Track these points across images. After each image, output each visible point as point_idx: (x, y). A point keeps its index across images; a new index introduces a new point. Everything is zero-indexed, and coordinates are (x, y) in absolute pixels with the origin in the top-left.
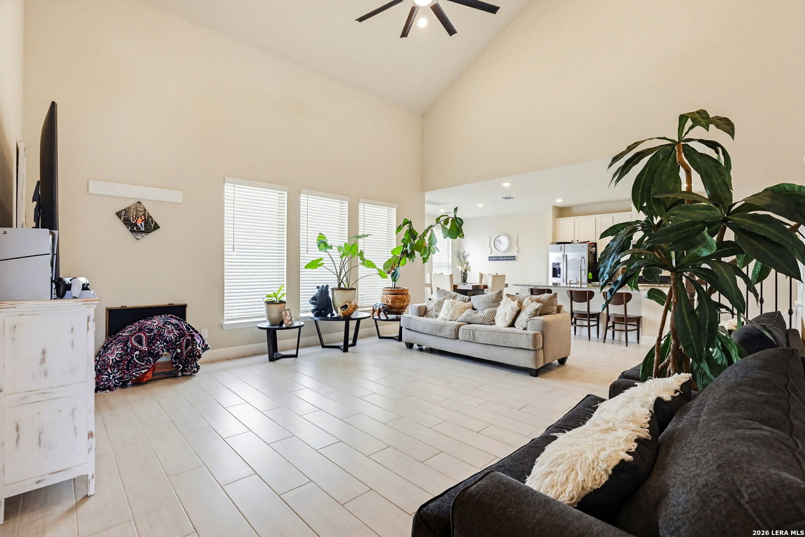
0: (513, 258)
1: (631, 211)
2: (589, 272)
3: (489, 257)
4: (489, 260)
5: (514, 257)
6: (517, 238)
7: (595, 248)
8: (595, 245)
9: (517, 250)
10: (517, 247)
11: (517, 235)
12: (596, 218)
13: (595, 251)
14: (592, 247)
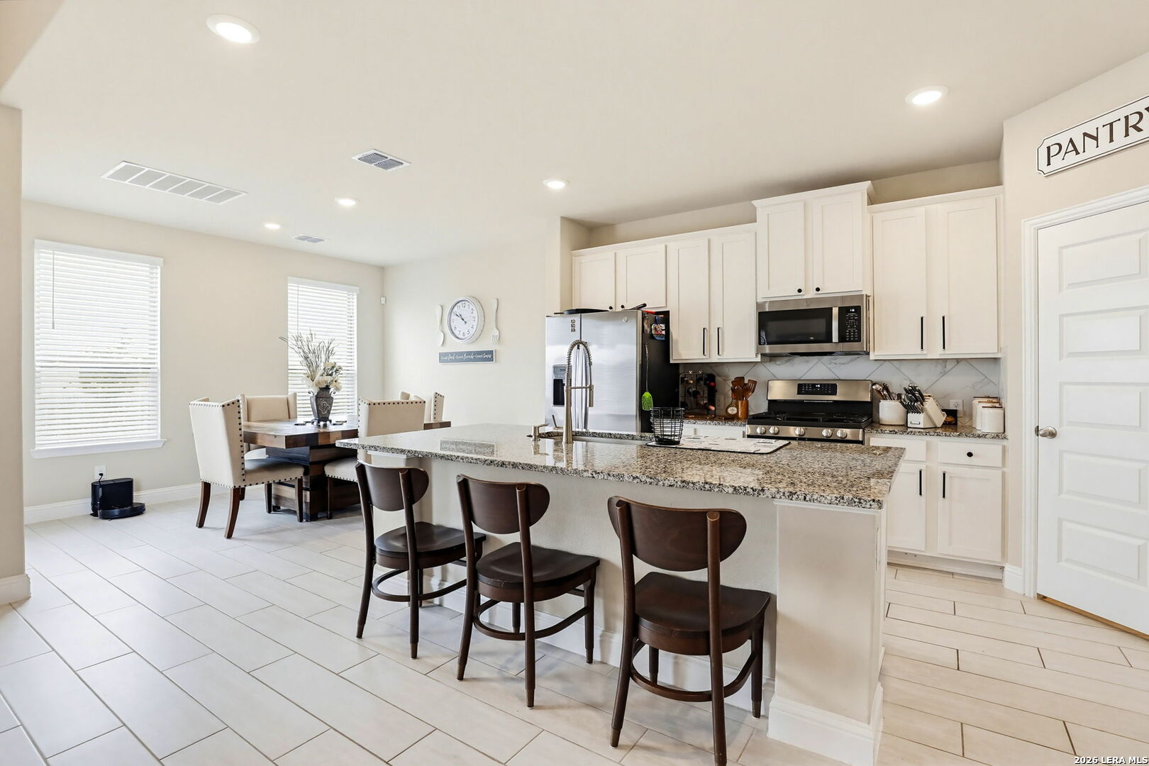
0: (488, 356)
1: (755, 221)
2: (642, 391)
3: (441, 355)
4: (441, 361)
5: (491, 352)
6: (496, 306)
7: (663, 326)
8: (664, 317)
9: (497, 333)
10: (495, 329)
11: (496, 301)
12: (666, 246)
13: (664, 332)
14: (656, 322)
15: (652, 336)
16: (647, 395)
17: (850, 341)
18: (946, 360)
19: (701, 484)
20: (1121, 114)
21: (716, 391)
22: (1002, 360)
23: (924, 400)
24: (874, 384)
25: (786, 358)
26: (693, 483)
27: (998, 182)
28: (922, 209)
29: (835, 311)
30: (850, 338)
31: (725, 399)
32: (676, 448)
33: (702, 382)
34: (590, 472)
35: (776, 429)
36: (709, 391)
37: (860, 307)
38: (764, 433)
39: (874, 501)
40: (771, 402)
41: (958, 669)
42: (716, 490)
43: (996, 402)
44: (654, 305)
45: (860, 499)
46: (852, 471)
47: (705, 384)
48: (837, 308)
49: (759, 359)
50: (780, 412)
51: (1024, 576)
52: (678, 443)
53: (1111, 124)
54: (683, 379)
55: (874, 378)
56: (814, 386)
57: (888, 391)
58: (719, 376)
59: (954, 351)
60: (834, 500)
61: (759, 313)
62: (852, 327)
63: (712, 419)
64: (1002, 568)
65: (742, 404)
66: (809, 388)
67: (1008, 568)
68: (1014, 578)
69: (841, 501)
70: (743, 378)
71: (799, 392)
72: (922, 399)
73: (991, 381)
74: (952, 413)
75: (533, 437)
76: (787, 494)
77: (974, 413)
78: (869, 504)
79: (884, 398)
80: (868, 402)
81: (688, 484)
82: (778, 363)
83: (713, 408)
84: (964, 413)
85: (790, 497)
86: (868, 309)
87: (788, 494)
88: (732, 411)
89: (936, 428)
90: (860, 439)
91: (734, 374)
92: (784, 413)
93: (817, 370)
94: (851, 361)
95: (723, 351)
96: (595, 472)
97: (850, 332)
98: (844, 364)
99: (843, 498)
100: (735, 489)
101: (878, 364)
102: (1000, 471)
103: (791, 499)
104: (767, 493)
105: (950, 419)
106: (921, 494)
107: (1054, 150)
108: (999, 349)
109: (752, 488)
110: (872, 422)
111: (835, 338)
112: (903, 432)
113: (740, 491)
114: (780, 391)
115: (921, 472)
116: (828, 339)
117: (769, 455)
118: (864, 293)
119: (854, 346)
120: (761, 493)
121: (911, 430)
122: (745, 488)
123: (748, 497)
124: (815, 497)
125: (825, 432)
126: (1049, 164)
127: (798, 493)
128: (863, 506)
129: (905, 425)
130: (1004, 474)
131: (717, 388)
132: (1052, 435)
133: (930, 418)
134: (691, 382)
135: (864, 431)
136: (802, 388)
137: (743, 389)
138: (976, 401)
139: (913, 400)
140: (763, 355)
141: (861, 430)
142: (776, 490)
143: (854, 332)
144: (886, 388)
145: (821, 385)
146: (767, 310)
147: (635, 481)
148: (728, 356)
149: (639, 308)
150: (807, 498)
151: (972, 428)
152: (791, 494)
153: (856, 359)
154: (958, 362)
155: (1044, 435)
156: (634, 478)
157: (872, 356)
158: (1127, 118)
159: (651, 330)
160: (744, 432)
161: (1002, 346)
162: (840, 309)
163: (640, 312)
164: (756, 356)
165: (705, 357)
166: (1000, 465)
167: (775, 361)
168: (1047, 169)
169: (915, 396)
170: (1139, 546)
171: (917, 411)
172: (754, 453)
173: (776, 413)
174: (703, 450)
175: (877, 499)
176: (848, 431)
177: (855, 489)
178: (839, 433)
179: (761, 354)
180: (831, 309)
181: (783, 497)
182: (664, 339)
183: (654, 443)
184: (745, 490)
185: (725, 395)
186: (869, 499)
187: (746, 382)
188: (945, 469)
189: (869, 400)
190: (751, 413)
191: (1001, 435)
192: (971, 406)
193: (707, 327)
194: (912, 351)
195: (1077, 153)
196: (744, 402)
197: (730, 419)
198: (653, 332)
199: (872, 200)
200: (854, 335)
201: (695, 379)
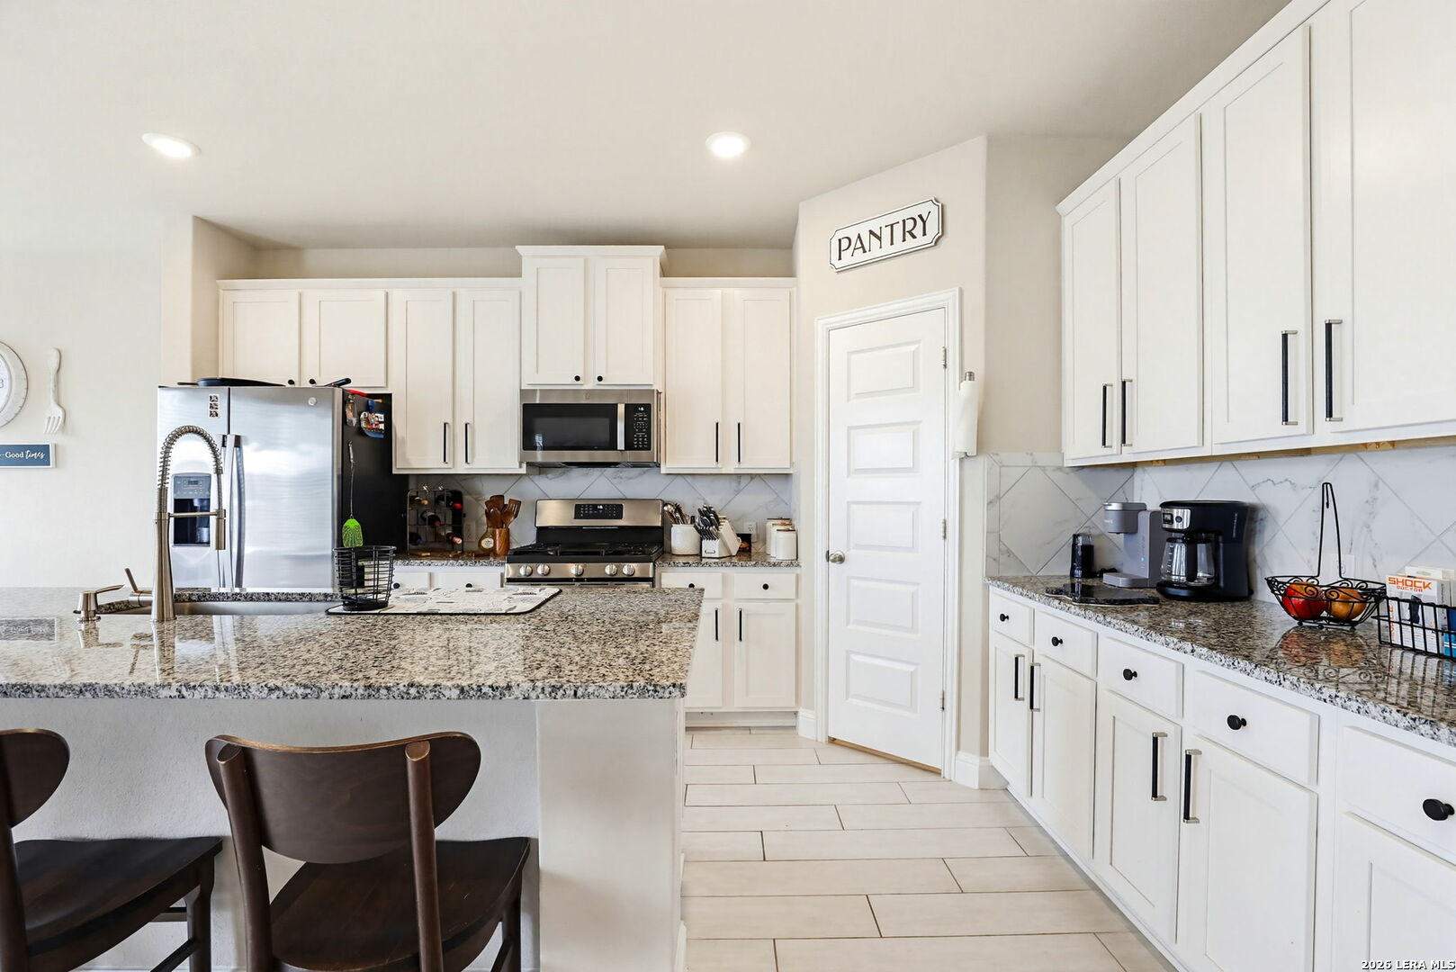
0: (38, 455)
1: (520, 275)
2: (342, 517)
5: (45, 449)
6: (57, 360)
7: (381, 417)
8: (384, 403)
9: (59, 413)
10: (53, 405)
11: (56, 354)
12: (387, 295)
13: (382, 426)
14: (369, 409)
15: (360, 431)
16: (352, 524)
17: (638, 449)
18: (739, 476)
19: (402, 688)
20: (899, 217)
21: (465, 515)
22: (794, 478)
23: (719, 523)
24: (665, 504)
25: (560, 470)
26: (388, 689)
27: (790, 272)
28: (719, 291)
29: (621, 409)
30: (638, 444)
31: (477, 527)
32: (379, 614)
33: (443, 503)
34: (175, 685)
35: (546, 567)
36: (453, 515)
37: (650, 405)
38: (530, 575)
39: (674, 685)
40: (541, 530)
41: (764, 860)
42: (430, 695)
43: (788, 523)
44: (367, 381)
45: (655, 686)
46: (642, 632)
47: (448, 505)
48: (623, 406)
49: (523, 470)
50: (553, 543)
51: (817, 717)
52: (384, 605)
53: (892, 226)
54: (412, 498)
55: (666, 499)
56: (595, 507)
57: (680, 513)
58: (469, 494)
59: (749, 465)
60: (619, 690)
61: (524, 405)
62: (641, 431)
63: (456, 558)
64: (796, 713)
65: (500, 533)
66: (588, 510)
67: (802, 712)
68: (808, 726)
69: (630, 691)
70: (502, 497)
71: (577, 517)
72: (716, 522)
73: (783, 500)
74: (745, 538)
75: (83, 615)
76: (548, 690)
77: (768, 536)
78: (667, 692)
79: (676, 521)
80: (658, 527)
81: (378, 690)
82: (550, 476)
83: (459, 541)
84: (758, 536)
85: (553, 695)
86: (659, 410)
87: (550, 690)
88: (487, 543)
89: (731, 556)
90: (651, 576)
91: (489, 492)
92: (558, 545)
93: (599, 486)
94: (640, 474)
95: (473, 457)
96: (187, 686)
97: (638, 437)
98: (630, 478)
99: (632, 687)
100: (462, 690)
101: (669, 479)
102: (794, 604)
103: (555, 698)
104: (517, 692)
105: (745, 545)
106: (717, 638)
107: (845, 243)
108: (792, 464)
109: (491, 687)
110: (663, 552)
111: (621, 444)
112: (699, 564)
113: (471, 693)
114: (554, 514)
115: (716, 612)
116: (612, 445)
117: (528, 615)
118: (655, 388)
119: (643, 456)
120: (506, 692)
121: (707, 560)
122: (479, 688)
123: (485, 701)
124: (591, 690)
125: (609, 569)
126: (840, 259)
127: (565, 687)
128: (660, 695)
129: (700, 555)
130: (797, 606)
131: (464, 512)
132: (841, 559)
133: (724, 544)
134: (426, 502)
135: (654, 565)
136: (582, 510)
137: (501, 512)
138: (770, 523)
139: (708, 523)
140: (529, 464)
141: (652, 564)
142: (531, 684)
143: (643, 437)
144: (678, 509)
145: (603, 505)
146: (538, 402)
147: (274, 696)
148: (480, 464)
149: (338, 384)
150: (579, 693)
151: (766, 555)
152: (555, 689)
153: (644, 473)
154: (752, 478)
155: (834, 561)
156: (271, 690)
157: (663, 470)
158: (904, 221)
159: (359, 421)
160: (502, 575)
161: (794, 460)
162: (627, 406)
163: (338, 391)
164: (521, 467)
165: (446, 466)
166: (794, 597)
167: (546, 473)
168: (839, 264)
169: (710, 519)
170: (912, 673)
171: (711, 536)
172: (506, 614)
173: (548, 545)
174: (425, 614)
175: (679, 682)
176: (634, 565)
177: (647, 667)
178: (626, 569)
179: (527, 463)
180: (615, 406)
181: (541, 696)
182: (382, 436)
183: (340, 609)
184: (480, 690)
185: (478, 524)
186: (668, 683)
187: (506, 502)
188: (744, 606)
189: (660, 525)
190: (514, 546)
191: (794, 563)
192: (764, 530)
193: (449, 421)
194: (707, 464)
195: (865, 252)
196: (504, 530)
197: (483, 555)
198: (363, 425)
199: (665, 272)
200: (643, 441)
201: (432, 497)
